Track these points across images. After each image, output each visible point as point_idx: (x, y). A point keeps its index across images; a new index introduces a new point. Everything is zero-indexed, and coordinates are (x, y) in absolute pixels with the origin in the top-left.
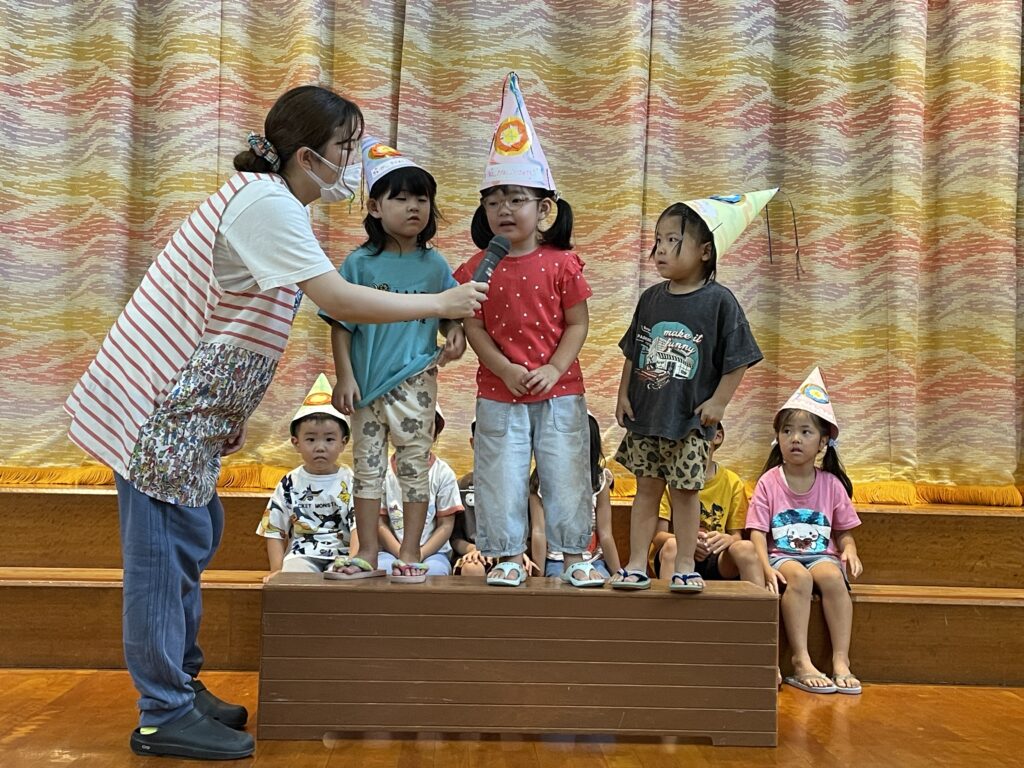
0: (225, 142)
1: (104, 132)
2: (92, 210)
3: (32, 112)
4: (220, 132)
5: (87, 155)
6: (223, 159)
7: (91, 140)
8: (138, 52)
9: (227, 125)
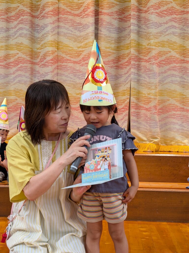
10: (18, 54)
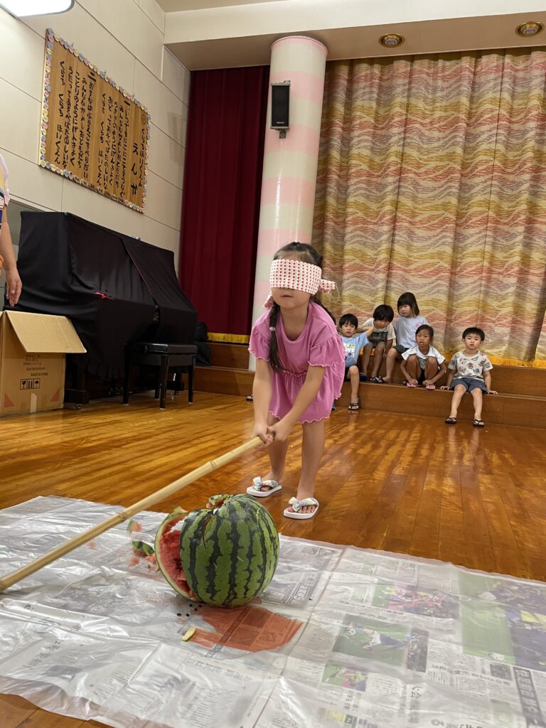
0: (488, 239)
1: (445, 237)
2: (439, 265)
3: (420, 230)
4: (486, 236)
5: (437, 245)
6: (487, 246)
7: (440, 239)
8: (458, 207)
9: (489, 233)
10: (439, 262)
